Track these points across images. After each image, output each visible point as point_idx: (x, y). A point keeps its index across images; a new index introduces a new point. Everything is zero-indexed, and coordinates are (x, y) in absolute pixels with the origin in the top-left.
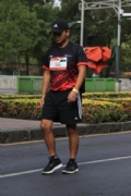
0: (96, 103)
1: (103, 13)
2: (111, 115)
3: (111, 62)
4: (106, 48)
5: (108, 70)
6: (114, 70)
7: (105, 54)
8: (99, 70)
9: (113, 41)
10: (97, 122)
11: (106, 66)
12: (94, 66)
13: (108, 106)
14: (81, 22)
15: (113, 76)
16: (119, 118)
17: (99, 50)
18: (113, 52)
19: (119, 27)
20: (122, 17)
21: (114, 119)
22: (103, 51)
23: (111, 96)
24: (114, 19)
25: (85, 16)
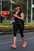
0: (5, 26)
1: (7, 2)
2: (9, 30)
3: (9, 15)
4: (8, 11)
5: (9, 18)
6: (10, 17)
7: (8, 13)
8: (6, 17)
9: (10, 9)
10: (6, 32)
11: (8, 16)
12: (5, 16)
13: (9, 27)
14: (1, 4)
15: (10, 19)
16: (12, 31)
17: (6, 12)
18: (10, 12)
19: (11, 6)
20: (12, 3)
21: (10, 31)
22: (7, 12)
23: (10, 25)
24: (10, 4)
25: (2, 2)
